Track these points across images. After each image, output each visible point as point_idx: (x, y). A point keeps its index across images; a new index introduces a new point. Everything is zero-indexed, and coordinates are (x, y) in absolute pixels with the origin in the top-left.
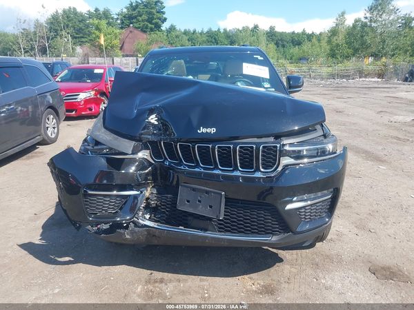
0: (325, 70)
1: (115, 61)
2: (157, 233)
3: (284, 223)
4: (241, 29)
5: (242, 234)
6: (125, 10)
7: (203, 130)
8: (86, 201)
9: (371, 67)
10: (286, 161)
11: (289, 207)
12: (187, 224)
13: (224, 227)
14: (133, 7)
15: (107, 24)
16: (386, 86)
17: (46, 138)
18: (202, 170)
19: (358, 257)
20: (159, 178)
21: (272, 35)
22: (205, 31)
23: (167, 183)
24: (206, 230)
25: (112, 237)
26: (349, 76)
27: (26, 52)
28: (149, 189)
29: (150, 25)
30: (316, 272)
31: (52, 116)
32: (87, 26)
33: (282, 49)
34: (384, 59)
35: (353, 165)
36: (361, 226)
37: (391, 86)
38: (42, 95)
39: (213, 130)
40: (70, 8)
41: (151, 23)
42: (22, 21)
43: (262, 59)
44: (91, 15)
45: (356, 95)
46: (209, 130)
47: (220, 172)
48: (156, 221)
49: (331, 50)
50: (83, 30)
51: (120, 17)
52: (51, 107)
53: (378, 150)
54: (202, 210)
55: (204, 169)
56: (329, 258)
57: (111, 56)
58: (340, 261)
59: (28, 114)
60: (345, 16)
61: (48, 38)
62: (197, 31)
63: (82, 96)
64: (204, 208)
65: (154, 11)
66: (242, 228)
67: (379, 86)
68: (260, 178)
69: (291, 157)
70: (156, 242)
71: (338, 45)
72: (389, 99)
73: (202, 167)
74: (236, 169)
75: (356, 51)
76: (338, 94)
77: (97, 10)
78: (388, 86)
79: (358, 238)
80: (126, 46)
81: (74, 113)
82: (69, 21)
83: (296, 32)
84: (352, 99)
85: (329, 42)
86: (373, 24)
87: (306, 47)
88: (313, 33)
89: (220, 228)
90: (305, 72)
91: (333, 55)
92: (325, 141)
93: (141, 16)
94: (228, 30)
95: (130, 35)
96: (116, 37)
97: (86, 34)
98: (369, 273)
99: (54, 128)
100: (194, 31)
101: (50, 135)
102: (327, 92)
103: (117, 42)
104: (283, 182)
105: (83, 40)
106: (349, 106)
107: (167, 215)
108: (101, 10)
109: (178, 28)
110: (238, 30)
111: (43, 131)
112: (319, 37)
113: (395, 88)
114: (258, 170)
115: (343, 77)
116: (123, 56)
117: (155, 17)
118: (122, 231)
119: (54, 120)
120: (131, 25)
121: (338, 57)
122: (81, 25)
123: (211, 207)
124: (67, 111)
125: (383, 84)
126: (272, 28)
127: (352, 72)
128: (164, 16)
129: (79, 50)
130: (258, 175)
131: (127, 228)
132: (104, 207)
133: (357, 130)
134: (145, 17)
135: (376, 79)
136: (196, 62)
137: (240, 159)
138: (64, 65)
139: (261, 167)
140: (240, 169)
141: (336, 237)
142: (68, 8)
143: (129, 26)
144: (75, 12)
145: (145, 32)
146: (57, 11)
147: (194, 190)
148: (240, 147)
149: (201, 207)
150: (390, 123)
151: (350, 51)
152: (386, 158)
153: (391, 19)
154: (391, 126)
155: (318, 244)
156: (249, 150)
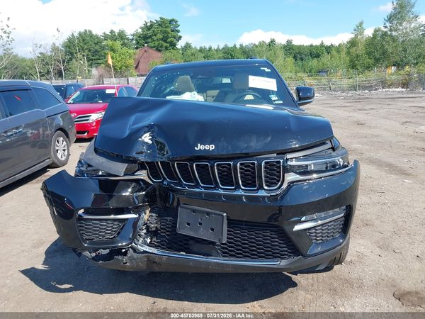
0: (346, 82)
1: (130, 81)
2: (157, 260)
3: (293, 246)
4: (257, 44)
5: (249, 259)
6: (140, 31)
7: (200, 147)
8: (81, 226)
9: (394, 77)
10: (290, 177)
11: (297, 228)
12: (189, 249)
13: (228, 251)
14: (148, 27)
15: (122, 45)
16: (411, 96)
17: (56, 161)
18: (203, 190)
19: (381, 282)
20: (158, 200)
21: (289, 48)
22: (221, 47)
23: (167, 205)
24: (208, 255)
25: (110, 265)
26: (371, 87)
27: (42, 76)
28: (148, 212)
29: (165, 44)
30: (334, 299)
31: (62, 139)
32: (103, 48)
33: (300, 63)
34: (407, 68)
35: (376, 180)
36: (384, 246)
37: (417, 95)
38: (52, 117)
39: (211, 147)
40: (86, 31)
41: (166, 41)
42: (39, 46)
43: (269, 70)
44: (106, 37)
45: (380, 106)
46: (207, 147)
47: (222, 192)
48: (156, 247)
49: (351, 61)
50: (98, 52)
51: (135, 37)
52: (61, 129)
53: (403, 162)
54: (203, 234)
55: (205, 188)
56: (348, 282)
57: (125, 77)
58: (361, 286)
59: (39, 137)
60: (363, 26)
61: (64, 62)
62: (213, 48)
63: (94, 117)
64: (205, 231)
65: (169, 30)
66: (247, 252)
67: (404, 96)
68: (263, 197)
69: (296, 173)
70: (157, 268)
71: (358, 56)
72: (414, 109)
73: (202, 187)
74: (238, 187)
75: (377, 60)
76: (359, 106)
77: (112, 32)
78: (414, 95)
79: (382, 260)
80: (141, 66)
81: (86, 134)
82: (85, 44)
83: (314, 45)
84: (374, 111)
85: (348, 53)
86: (394, 33)
87: (326, 59)
88: (332, 45)
89: (224, 253)
90: (324, 85)
91: (353, 66)
92: (334, 154)
93: (155, 35)
94: (244, 45)
95: (145, 55)
96: (130, 57)
97: (102, 56)
98: (394, 299)
99: (64, 150)
100: (210, 49)
101: (60, 158)
102: (348, 104)
103: (131, 62)
104: (289, 201)
105: (99, 61)
106: (371, 117)
107: (167, 239)
108: (117, 31)
109: (193, 46)
110: (255, 45)
111: (52, 154)
112: (338, 49)
113: (421, 97)
114: (261, 187)
115: (364, 88)
116: (138, 76)
117: (170, 35)
118: (120, 257)
119: (64, 142)
120: (146, 45)
121: (359, 68)
122: (97, 47)
123: (212, 230)
124: (78, 133)
125: (408, 93)
126: (289, 42)
127: (374, 83)
128: (179, 34)
129: (94, 71)
130: (262, 193)
131: (125, 254)
132: (100, 232)
133: (378, 142)
134: (160, 36)
135: (400, 89)
136: (200, 76)
137: (241, 177)
138: (77, 87)
139: (264, 185)
140: (242, 187)
141: (356, 258)
142: (83, 31)
143: (144, 46)
144: (91, 35)
145: (160, 51)
146: (73, 35)
147: (194, 211)
148: (241, 164)
149: (202, 229)
150: (415, 134)
151: (371, 61)
152: (411, 171)
153: (412, 26)
154: (416, 137)
155: (336, 267)
156: (250, 166)
